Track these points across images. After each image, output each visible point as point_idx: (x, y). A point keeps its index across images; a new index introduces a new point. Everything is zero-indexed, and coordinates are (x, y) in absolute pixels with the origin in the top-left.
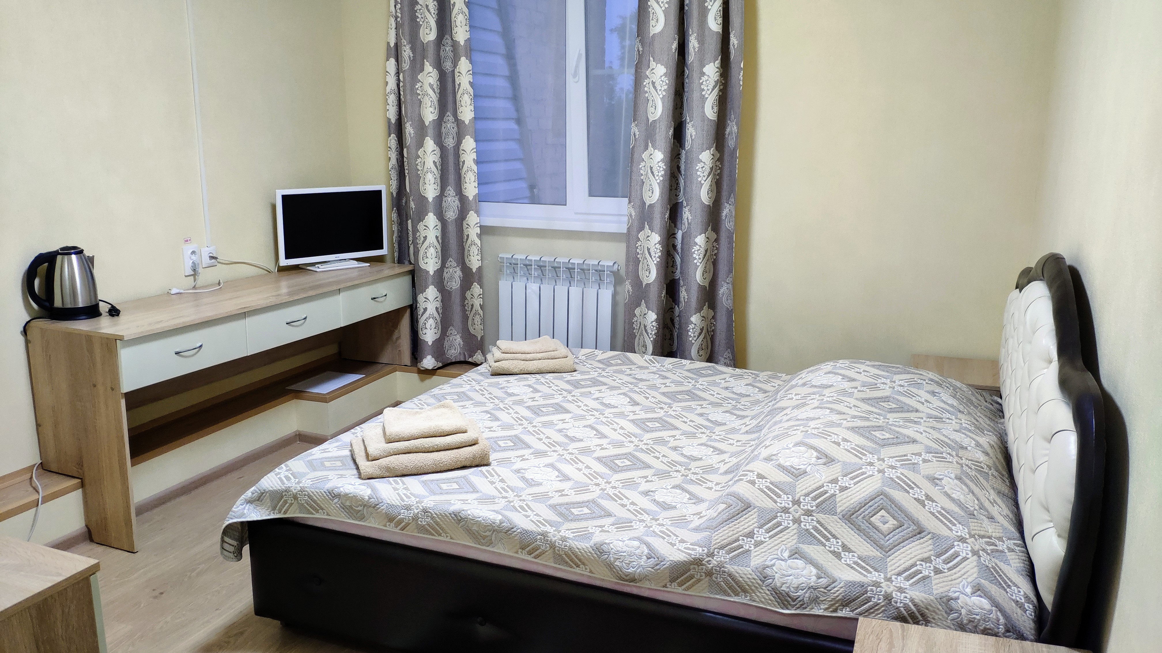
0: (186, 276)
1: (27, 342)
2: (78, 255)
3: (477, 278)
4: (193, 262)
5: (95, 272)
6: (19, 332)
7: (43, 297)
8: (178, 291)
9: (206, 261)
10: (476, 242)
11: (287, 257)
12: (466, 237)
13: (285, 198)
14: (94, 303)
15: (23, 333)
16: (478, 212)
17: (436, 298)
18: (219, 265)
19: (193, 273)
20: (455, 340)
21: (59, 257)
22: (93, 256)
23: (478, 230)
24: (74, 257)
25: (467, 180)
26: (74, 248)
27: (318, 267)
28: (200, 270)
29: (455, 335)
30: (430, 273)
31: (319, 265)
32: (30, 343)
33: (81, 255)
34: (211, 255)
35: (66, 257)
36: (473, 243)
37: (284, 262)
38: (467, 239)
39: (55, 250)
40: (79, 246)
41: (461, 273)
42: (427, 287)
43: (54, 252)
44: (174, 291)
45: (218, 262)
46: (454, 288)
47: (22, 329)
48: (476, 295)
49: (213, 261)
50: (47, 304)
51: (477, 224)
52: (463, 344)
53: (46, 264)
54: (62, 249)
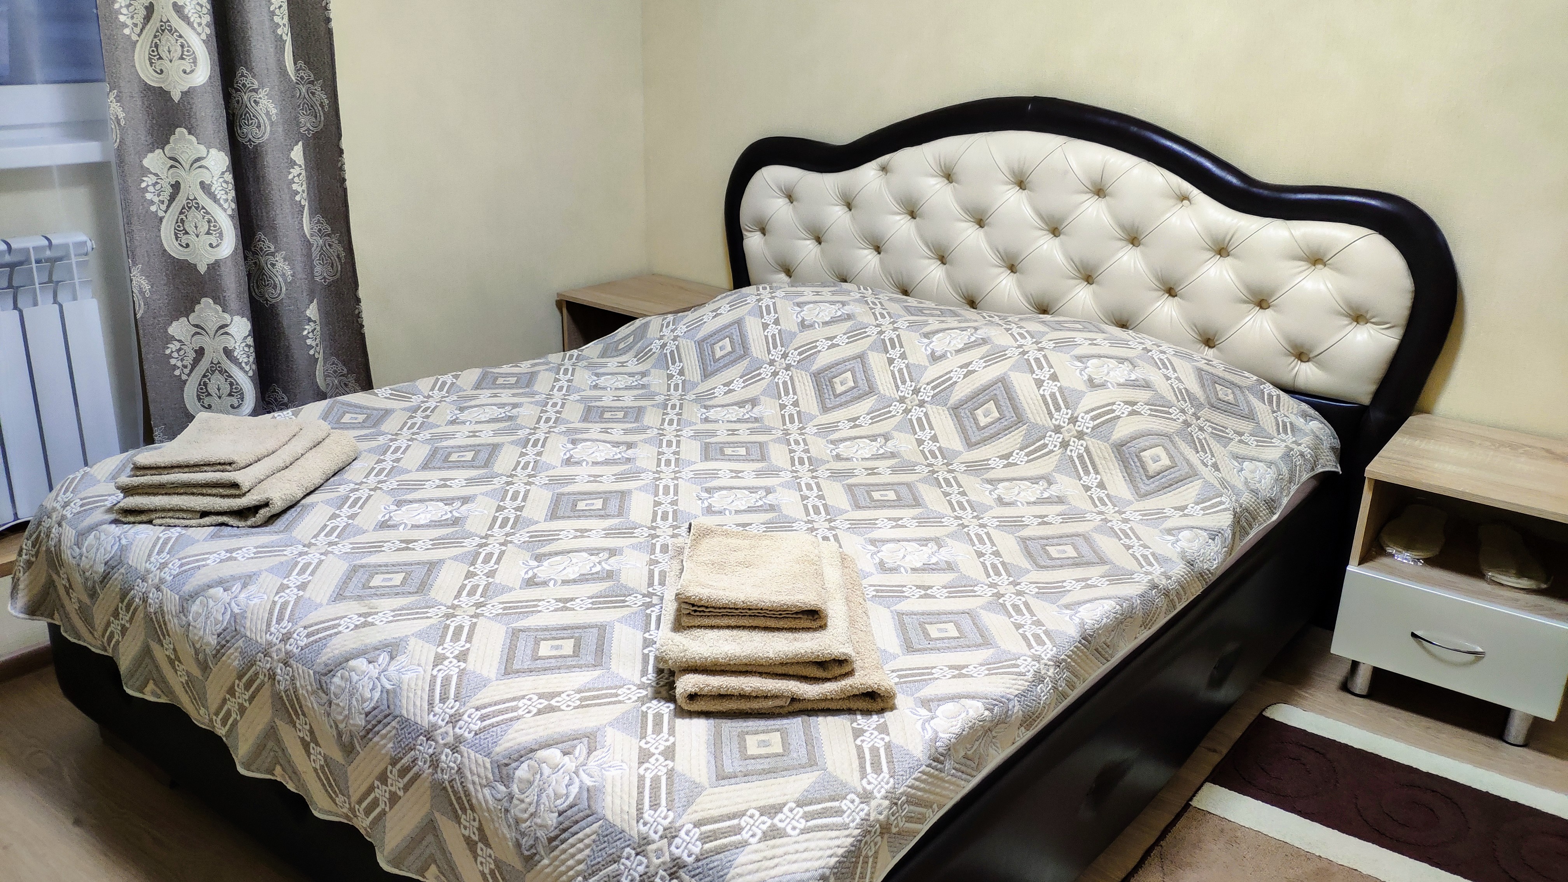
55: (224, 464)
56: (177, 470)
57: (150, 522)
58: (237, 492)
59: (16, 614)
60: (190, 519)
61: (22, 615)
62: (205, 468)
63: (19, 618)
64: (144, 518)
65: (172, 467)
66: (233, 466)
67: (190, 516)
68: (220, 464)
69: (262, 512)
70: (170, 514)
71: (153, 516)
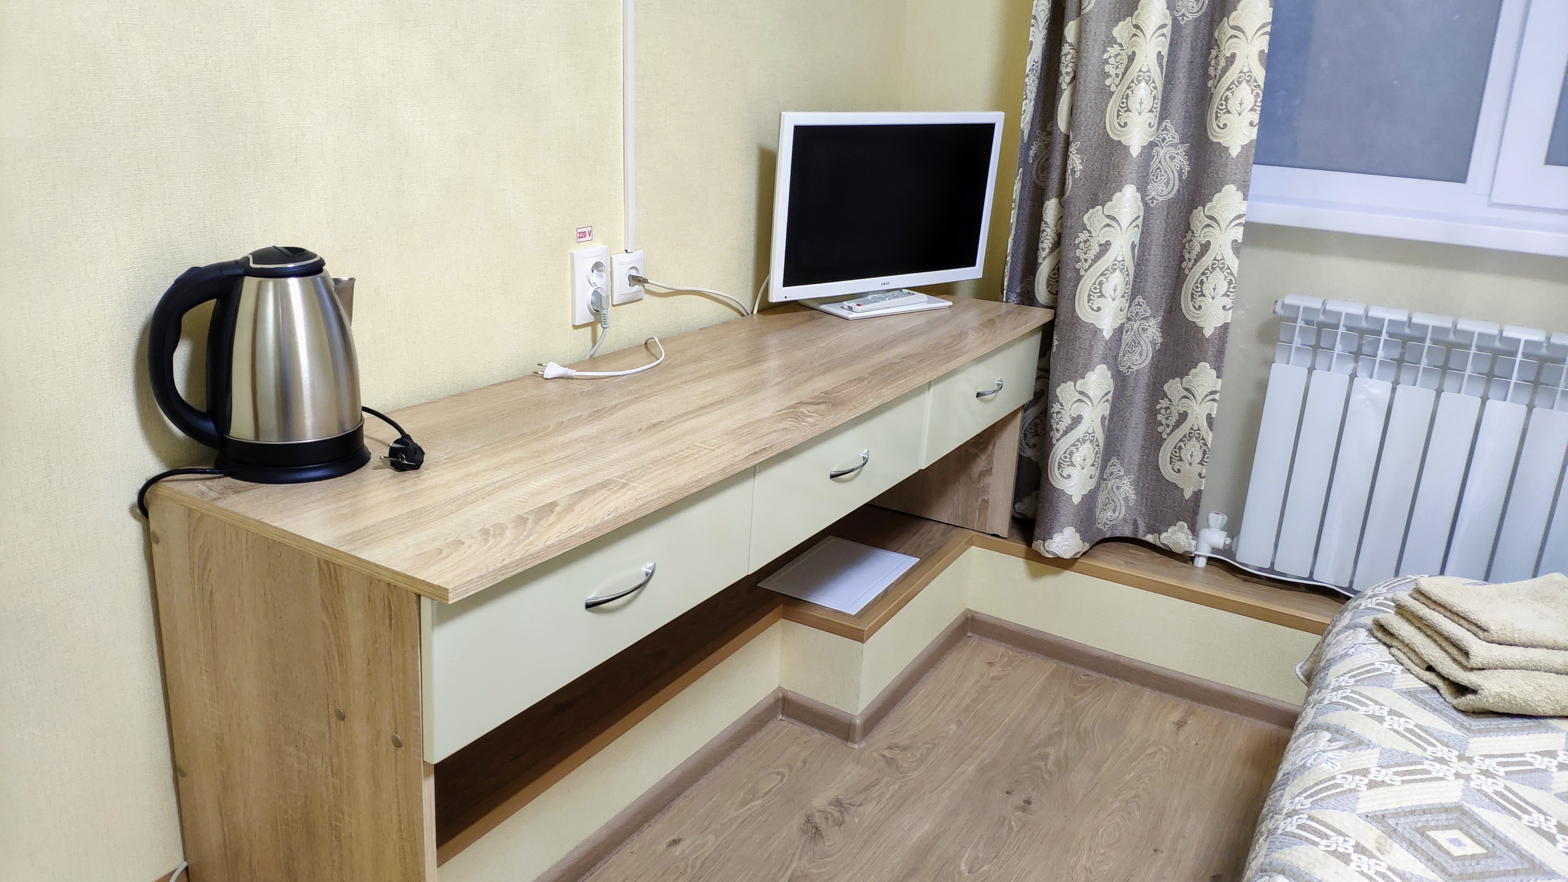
0: (575, 327)
1: (149, 539)
2: (309, 278)
3: (1211, 351)
4: (595, 293)
5: (358, 329)
6: (126, 509)
7: (199, 403)
8: (560, 371)
9: (622, 288)
10: (1227, 263)
11: (790, 280)
12: (1197, 249)
13: (801, 132)
14: (349, 428)
15: (138, 511)
16: (1244, 188)
17: (1106, 394)
18: (647, 298)
19: (591, 319)
20: (1118, 488)
21: (250, 284)
22: (352, 280)
23: (1238, 234)
24: (294, 284)
25: (1233, 105)
26: (297, 253)
27: (850, 309)
28: (610, 312)
29: (1120, 477)
30: (1105, 334)
31: (852, 304)
32: (158, 542)
33: (318, 278)
34: (634, 273)
35: (270, 283)
36: (1219, 265)
37: (779, 292)
38: (1201, 254)
39: (239, 257)
40: (310, 248)
41: (1158, 334)
42: (1088, 367)
43: (236, 264)
44: (553, 370)
45: (648, 292)
46: (1135, 368)
47: (134, 499)
48: (1200, 392)
49: (637, 287)
50: (210, 426)
51: (1239, 217)
52: (1136, 500)
53: (213, 302)
54: (261, 256)
55: (1480, 627)
56: (1442, 610)
57: (1389, 646)
58: (1465, 662)
59: (1299, 674)
60: (1417, 665)
61: (1302, 677)
62: (1463, 622)
63: (1299, 678)
64: (1387, 640)
65: (1440, 605)
66: (1486, 634)
67: (1417, 662)
68: (1476, 625)
69: (1470, 697)
70: (1406, 650)
71: (1395, 643)
